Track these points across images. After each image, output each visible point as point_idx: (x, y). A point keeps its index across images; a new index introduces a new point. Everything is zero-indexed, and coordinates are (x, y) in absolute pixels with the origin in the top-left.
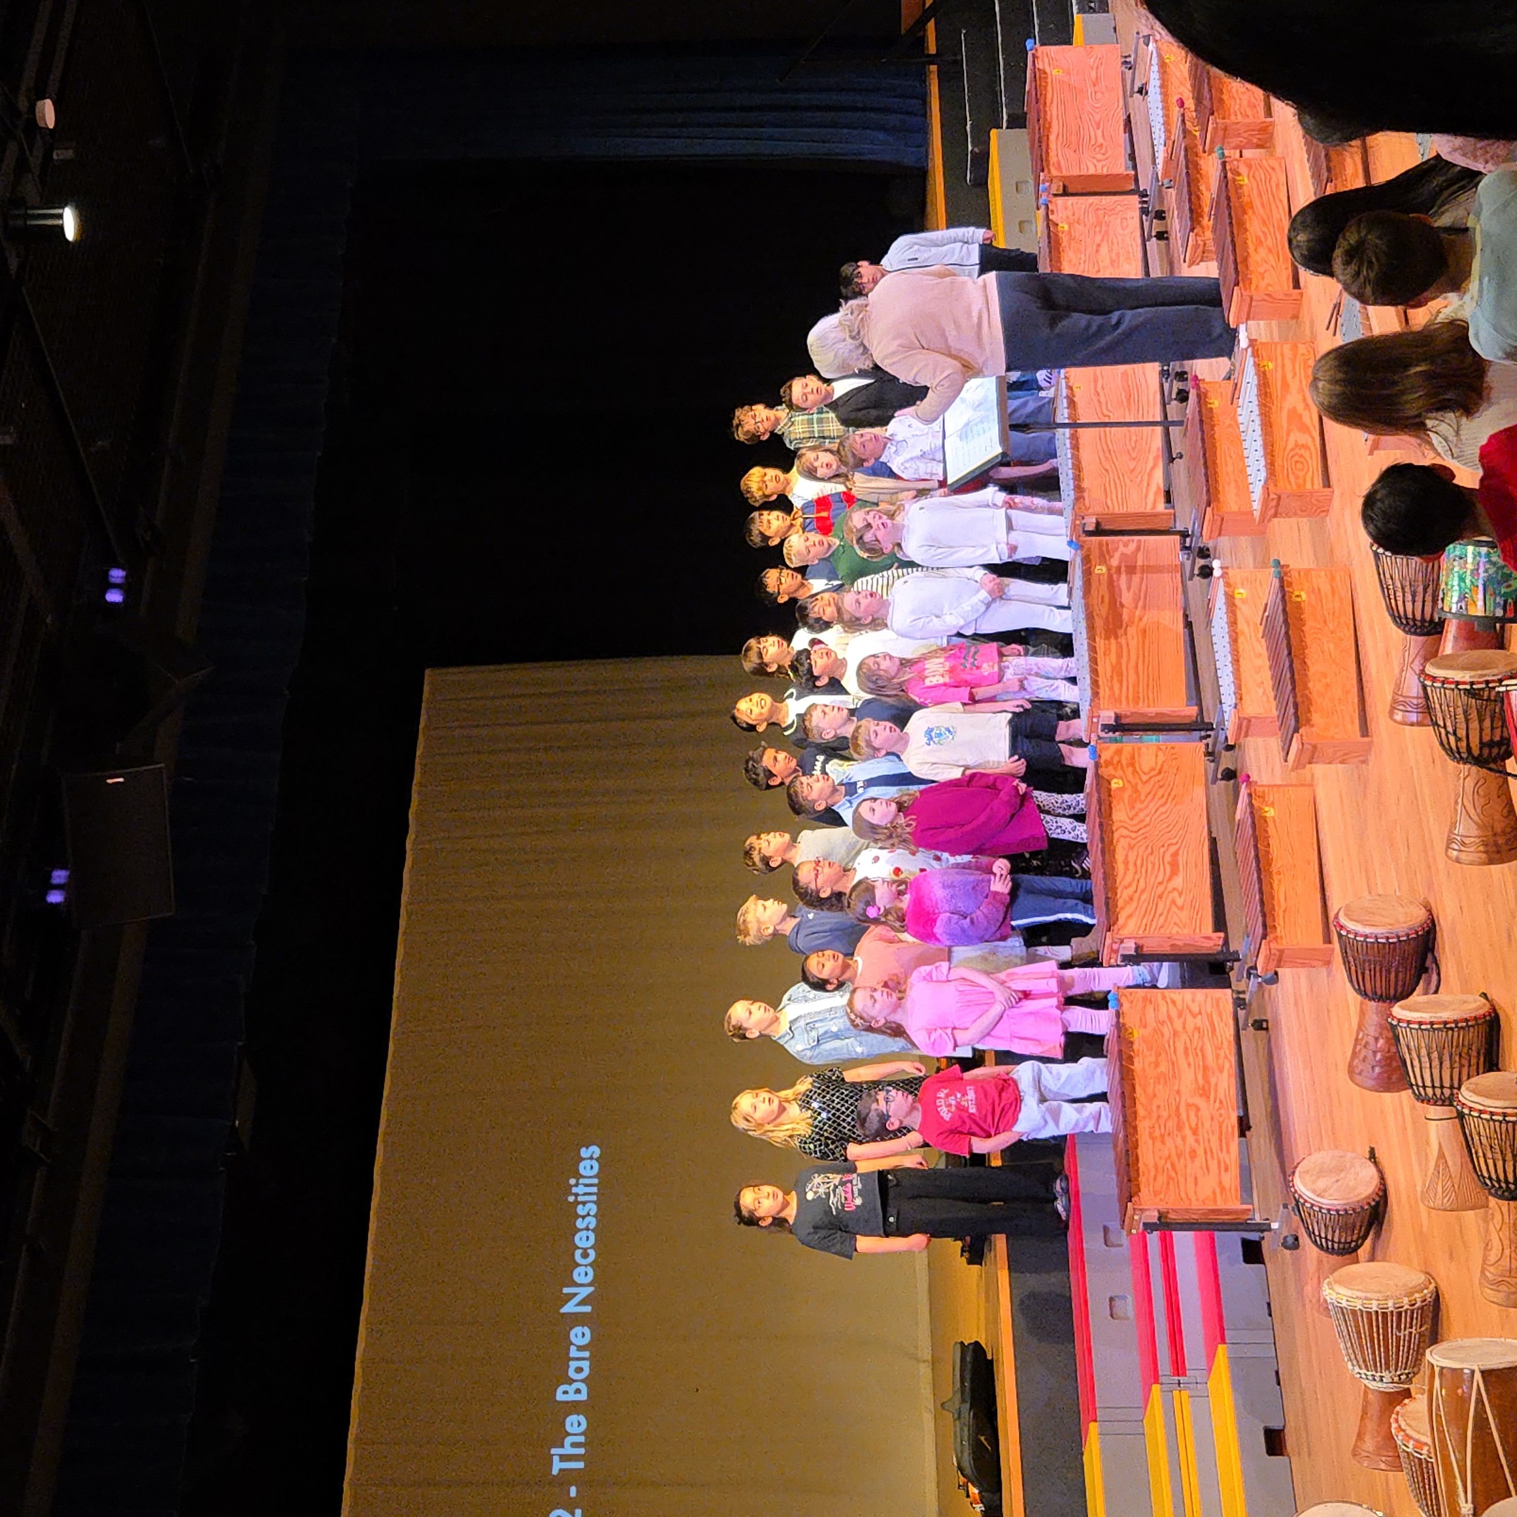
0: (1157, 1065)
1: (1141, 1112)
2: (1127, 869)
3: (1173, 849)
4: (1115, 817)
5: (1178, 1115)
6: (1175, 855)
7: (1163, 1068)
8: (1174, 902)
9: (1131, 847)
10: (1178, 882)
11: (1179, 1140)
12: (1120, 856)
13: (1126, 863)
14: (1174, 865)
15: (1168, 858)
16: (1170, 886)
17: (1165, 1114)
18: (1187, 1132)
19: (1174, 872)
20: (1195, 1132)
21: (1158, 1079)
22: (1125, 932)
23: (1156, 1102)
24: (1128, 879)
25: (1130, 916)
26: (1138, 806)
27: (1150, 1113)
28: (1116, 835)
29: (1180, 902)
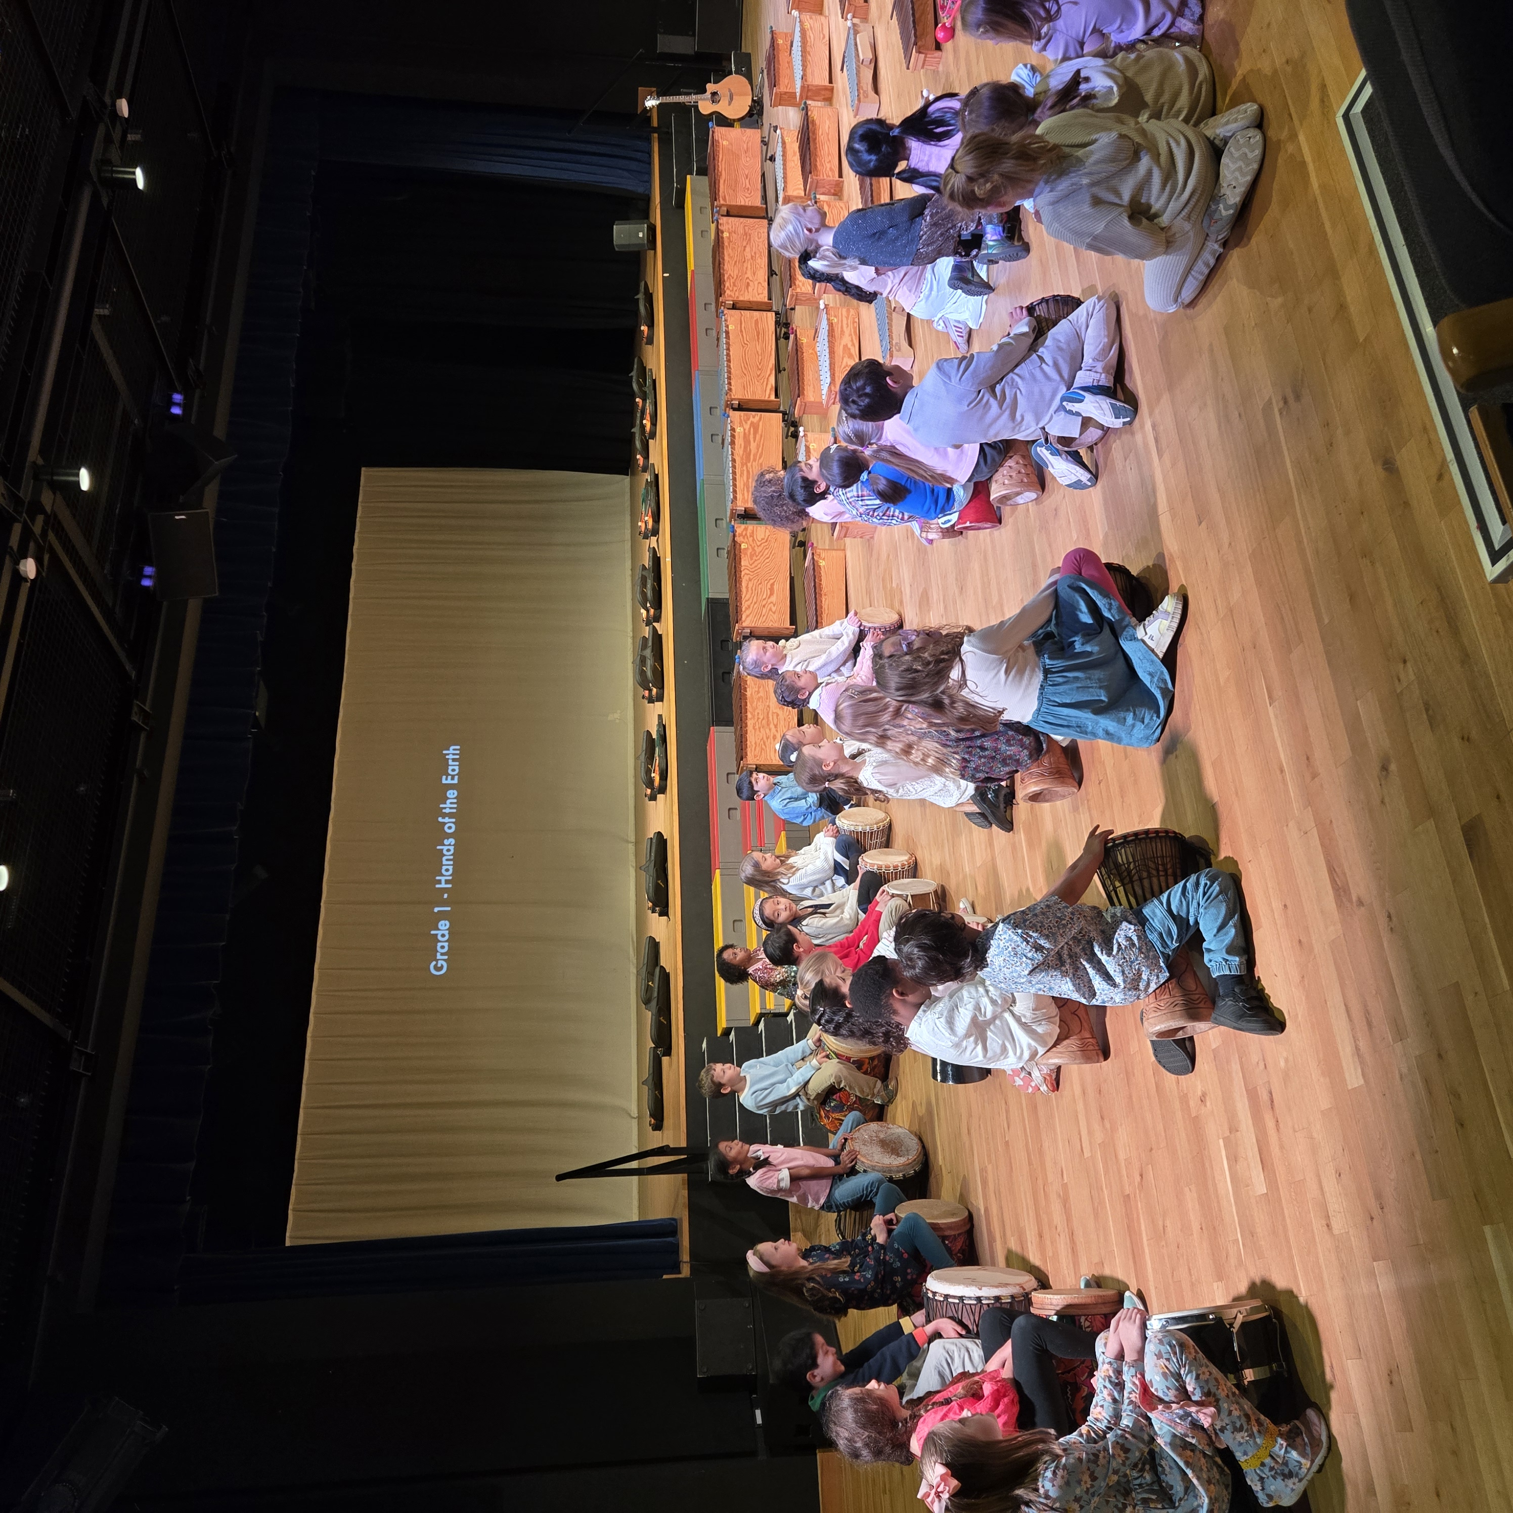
0: (758, 692)
1: (749, 715)
2: (747, 591)
3: (772, 581)
4: (743, 563)
5: (768, 717)
6: (772, 585)
7: (761, 694)
8: (771, 609)
9: (750, 580)
10: (773, 599)
11: (768, 731)
12: (744, 584)
13: (747, 587)
14: (772, 589)
15: (769, 586)
16: (769, 601)
17: (761, 717)
18: (772, 726)
19: (772, 594)
20: (776, 726)
21: (758, 699)
22: (744, 625)
23: (757, 711)
24: (748, 596)
25: (748, 616)
26: (755, 558)
27: (754, 716)
28: (743, 573)
29: (774, 609)
